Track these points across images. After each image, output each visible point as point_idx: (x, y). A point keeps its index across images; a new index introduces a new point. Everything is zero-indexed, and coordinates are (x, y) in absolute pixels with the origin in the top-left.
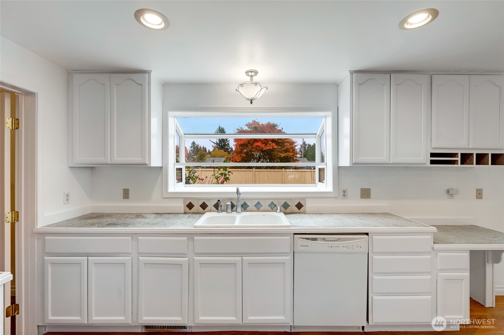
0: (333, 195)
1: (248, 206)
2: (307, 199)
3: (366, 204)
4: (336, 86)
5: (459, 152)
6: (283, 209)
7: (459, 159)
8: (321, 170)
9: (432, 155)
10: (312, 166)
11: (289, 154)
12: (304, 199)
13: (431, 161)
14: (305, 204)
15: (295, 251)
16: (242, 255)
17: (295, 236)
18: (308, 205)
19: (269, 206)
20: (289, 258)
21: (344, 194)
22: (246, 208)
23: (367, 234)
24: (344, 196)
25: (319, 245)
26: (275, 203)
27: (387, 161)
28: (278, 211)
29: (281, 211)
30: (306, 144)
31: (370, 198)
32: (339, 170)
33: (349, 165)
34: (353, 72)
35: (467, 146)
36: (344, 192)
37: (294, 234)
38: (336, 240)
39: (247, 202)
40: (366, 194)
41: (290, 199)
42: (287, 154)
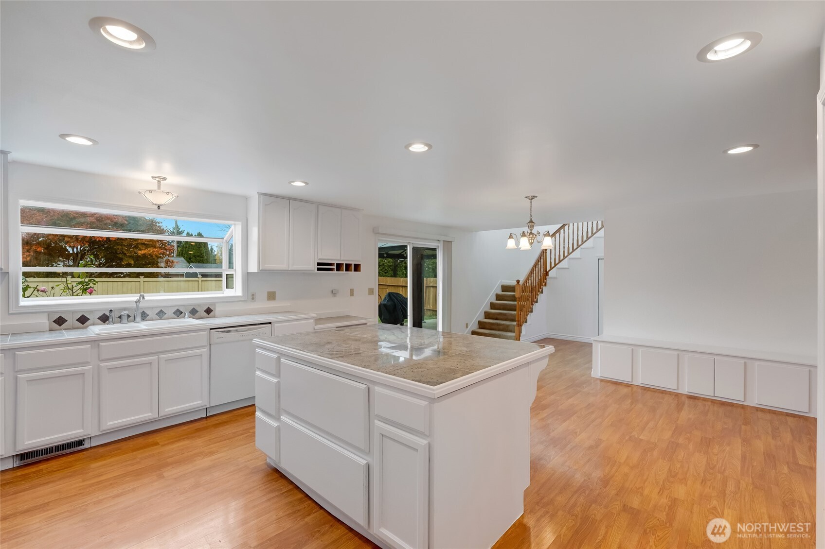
0: (243, 299)
1: (148, 315)
2: (217, 305)
3: (272, 304)
4: (246, 199)
5: (335, 262)
6: (191, 315)
7: (335, 267)
8: (229, 277)
9: (319, 264)
10: (199, 273)
11: (154, 251)
12: (214, 304)
13: (318, 268)
14: (215, 308)
15: (212, 343)
16: (157, 355)
17: (211, 330)
18: (218, 310)
19: (174, 313)
20: (205, 350)
21: (253, 297)
22: (145, 318)
23: (270, 323)
24: (253, 299)
25: (233, 335)
26: (181, 310)
27: (287, 268)
28: (186, 316)
29: (189, 317)
30: (180, 230)
31: (275, 300)
32: (248, 277)
33: (256, 271)
34: (260, 194)
35: (339, 258)
36: (253, 295)
37: (211, 329)
38: (247, 331)
39: (146, 311)
40: (271, 296)
41: (199, 305)
42: (150, 251)
